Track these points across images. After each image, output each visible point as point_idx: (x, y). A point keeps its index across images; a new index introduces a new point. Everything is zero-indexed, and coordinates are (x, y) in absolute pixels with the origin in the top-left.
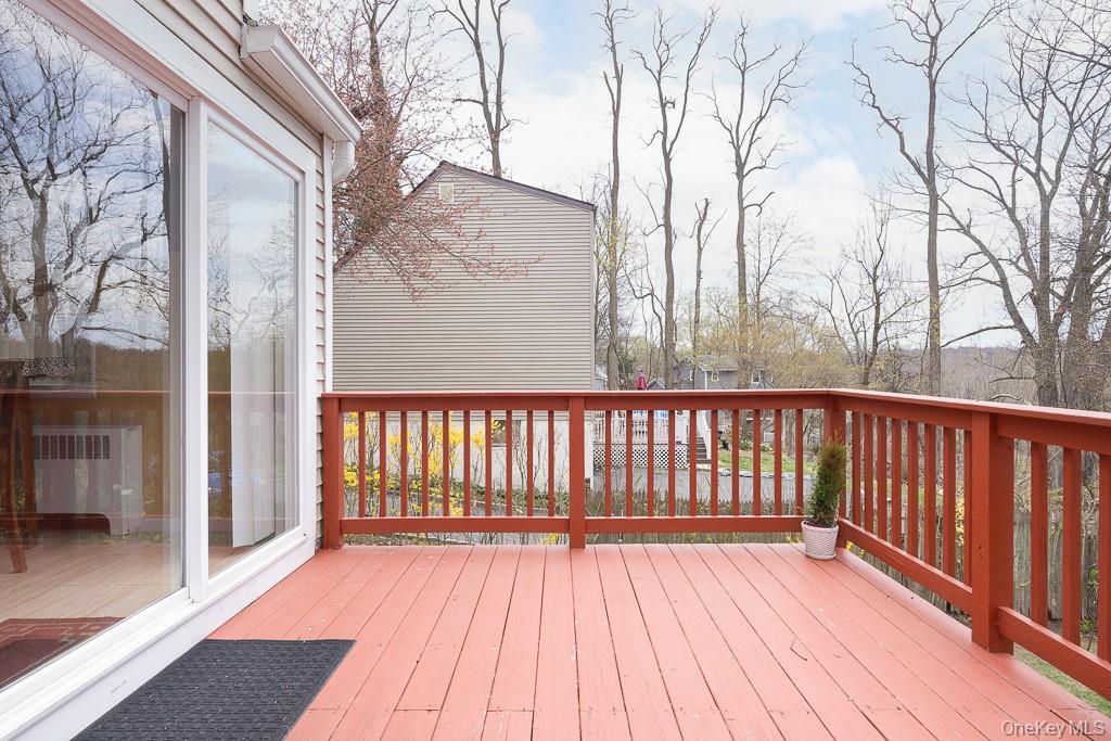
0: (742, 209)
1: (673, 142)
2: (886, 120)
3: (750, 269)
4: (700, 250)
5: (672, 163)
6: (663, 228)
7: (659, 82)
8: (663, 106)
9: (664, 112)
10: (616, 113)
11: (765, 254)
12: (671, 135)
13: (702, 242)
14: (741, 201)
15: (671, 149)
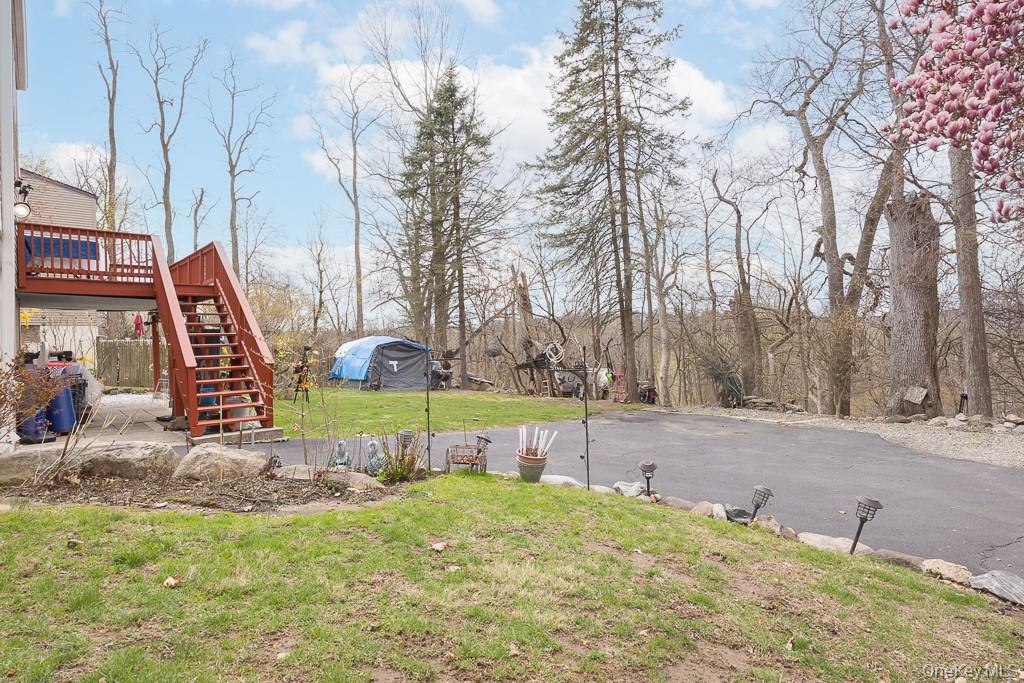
0: (234, 201)
1: (171, 136)
2: (330, 159)
3: (241, 248)
4: (197, 228)
5: (169, 153)
6: (162, 206)
7: (156, 82)
8: (161, 103)
9: (161, 108)
10: (112, 101)
11: (252, 238)
12: (168, 131)
13: (198, 222)
14: (233, 195)
15: (169, 142)
